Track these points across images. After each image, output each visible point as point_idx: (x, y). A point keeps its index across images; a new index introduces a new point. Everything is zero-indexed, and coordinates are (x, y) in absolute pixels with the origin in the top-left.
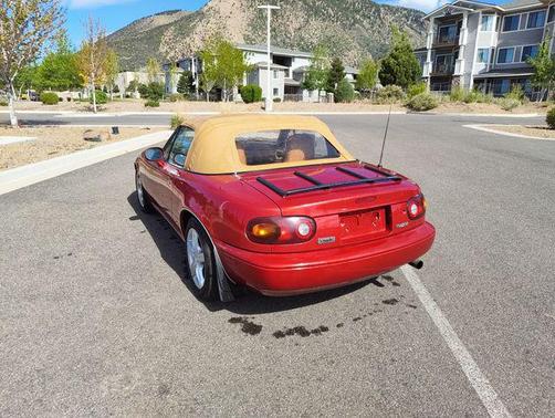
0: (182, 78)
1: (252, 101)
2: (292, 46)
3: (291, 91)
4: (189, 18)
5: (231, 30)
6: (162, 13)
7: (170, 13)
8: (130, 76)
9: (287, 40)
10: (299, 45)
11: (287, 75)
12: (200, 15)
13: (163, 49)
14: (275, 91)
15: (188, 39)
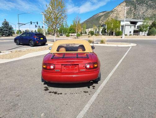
0: (103, 30)
1: (119, 35)
2: (140, 18)
3: (136, 32)
4: (109, 13)
5: (120, 15)
6: (101, 12)
7: (103, 12)
8: (90, 30)
9: (139, 17)
10: (143, 18)
11: (135, 27)
12: (112, 12)
13: (100, 22)
14: (130, 32)
15: (107, 19)
